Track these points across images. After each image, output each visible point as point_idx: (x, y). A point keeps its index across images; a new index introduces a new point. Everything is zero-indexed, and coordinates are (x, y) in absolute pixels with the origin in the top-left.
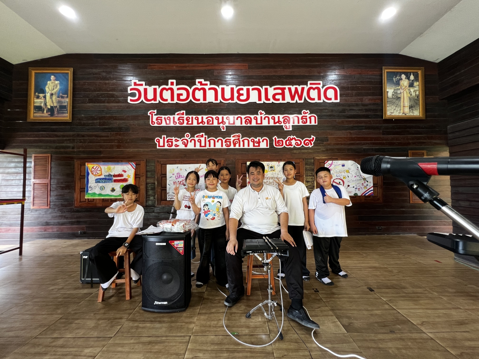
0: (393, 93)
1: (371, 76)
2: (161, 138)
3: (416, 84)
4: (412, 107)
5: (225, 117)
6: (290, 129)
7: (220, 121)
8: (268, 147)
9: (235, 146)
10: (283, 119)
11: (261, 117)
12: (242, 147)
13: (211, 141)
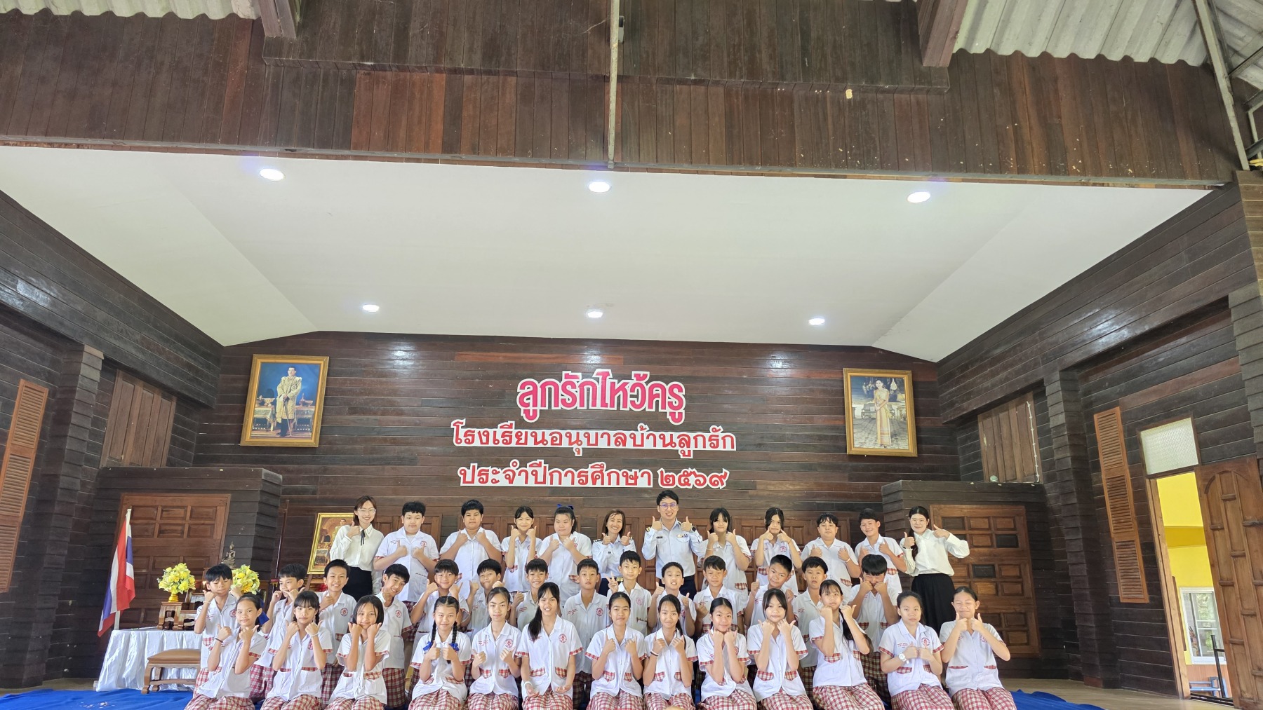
0: (864, 411)
1: (826, 382)
2: (469, 468)
3: (900, 397)
4: (896, 435)
5: (582, 432)
6: (690, 456)
7: (574, 439)
8: (651, 486)
9: (594, 483)
10: (679, 439)
11: (642, 435)
12: (606, 485)
13: (554, 474)
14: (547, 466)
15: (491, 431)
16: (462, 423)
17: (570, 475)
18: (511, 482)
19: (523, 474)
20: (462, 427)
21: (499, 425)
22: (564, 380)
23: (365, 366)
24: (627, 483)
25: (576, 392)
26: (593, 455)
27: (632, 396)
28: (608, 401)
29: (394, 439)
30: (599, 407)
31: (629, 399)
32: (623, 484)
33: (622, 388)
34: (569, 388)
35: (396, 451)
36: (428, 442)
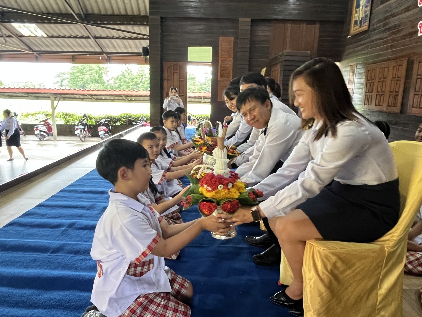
29: (394, 13)
35: (393, 21)
36: (407, 9)
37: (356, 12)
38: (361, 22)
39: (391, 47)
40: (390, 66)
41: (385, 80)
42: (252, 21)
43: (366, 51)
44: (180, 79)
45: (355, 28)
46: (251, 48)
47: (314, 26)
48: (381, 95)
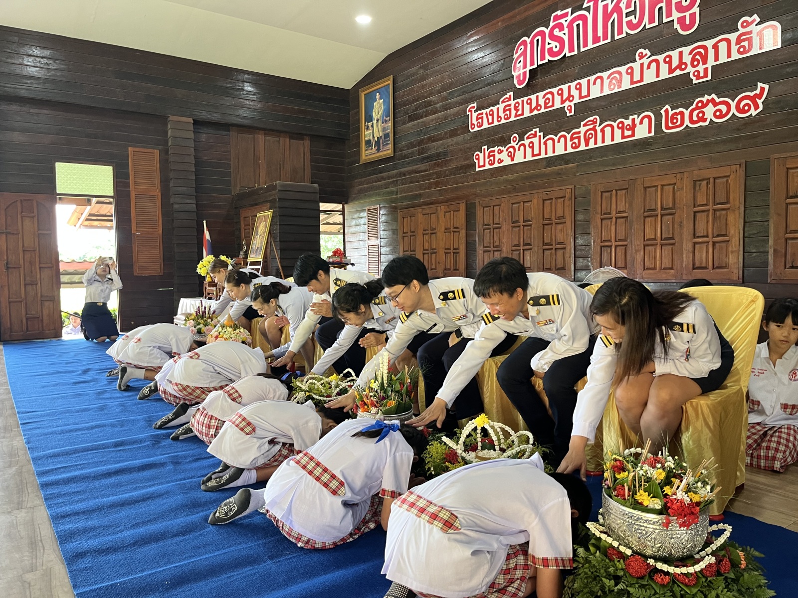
2: (481, 153)
5: (573, 85)
6: (707, 77)
7: (565, 95)
8: (653, 134)
9: (587, 145)
10: (691, 56)
11: (642, 65)
12: (600, 144)
13: (548, 142)
14: (542, 134)
15: (494, 108)
16: (474, 107)
17: (562, 139)
18: (512, 160)
19: (522, 148)
20: (475, 111)
21: (501, 101)
22: (552, 24)
23: (414, 74)
24: (623, 137)
25: (564, 35)
26: (585, 108)
27: (628, 15)
28: (600, 33)
29: (433, 136)
30: (590, 46)
31: (625, 20)
32: (618, 139)
33: (617, 9)
34: (556, 32)
35: (435, 147)
36: (453, 133)
37: (367, 129)
38: (378, 143)
39: (437, 184)
40: (439, 211)
41: (433, 232)
42: (196, 123)
43: (394, 189)
44: (40, 232)
45: (367, 152)
46: (197, 173)
47: (302, 142)
48: (431, 253)
